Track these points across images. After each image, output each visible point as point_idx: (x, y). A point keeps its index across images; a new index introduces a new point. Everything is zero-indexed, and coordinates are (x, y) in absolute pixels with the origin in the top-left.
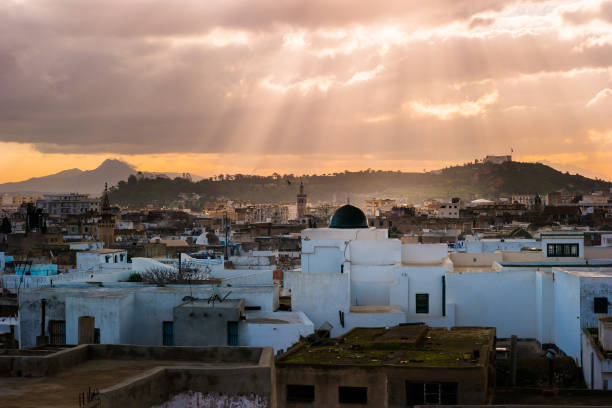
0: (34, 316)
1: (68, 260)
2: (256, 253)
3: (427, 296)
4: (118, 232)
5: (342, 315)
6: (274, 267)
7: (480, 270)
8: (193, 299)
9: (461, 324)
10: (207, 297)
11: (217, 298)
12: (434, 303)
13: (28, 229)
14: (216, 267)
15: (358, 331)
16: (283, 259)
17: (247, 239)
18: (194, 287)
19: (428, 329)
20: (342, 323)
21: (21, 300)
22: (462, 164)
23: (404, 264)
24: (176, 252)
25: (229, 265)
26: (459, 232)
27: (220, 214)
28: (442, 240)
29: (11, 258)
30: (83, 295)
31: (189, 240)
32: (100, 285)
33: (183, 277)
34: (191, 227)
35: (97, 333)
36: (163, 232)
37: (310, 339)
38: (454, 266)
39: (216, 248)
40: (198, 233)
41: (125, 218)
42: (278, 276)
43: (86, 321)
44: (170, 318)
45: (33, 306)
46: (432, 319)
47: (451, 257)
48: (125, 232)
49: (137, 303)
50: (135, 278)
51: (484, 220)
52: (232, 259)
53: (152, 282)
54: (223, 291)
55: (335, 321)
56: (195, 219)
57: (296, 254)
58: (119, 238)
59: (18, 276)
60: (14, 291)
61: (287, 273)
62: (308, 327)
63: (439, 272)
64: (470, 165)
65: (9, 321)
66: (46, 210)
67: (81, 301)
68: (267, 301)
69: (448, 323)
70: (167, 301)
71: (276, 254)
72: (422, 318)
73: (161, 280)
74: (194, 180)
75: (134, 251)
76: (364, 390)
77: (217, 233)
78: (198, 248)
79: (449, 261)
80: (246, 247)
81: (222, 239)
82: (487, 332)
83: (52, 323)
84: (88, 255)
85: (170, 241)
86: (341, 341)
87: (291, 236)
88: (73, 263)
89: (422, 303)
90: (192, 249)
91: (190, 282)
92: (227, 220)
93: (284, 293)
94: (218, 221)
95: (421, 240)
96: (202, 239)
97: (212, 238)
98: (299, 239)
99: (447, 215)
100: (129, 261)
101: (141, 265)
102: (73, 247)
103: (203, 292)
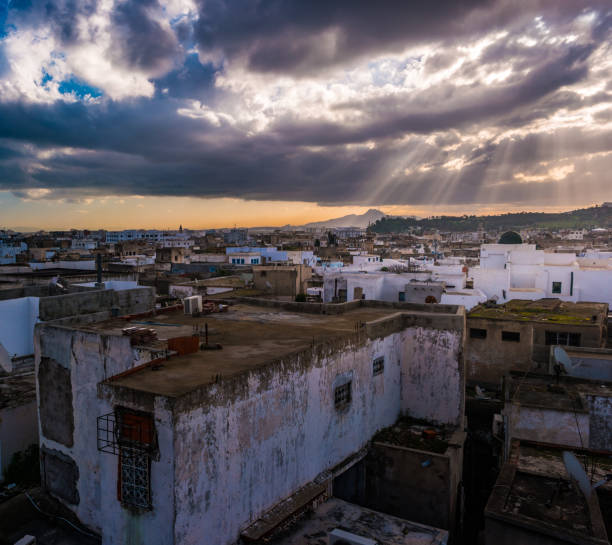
0: (331, 287)
1: (348, 259)
2: (452, 258)
3: (560, 283)
4: (375, 246)
5: (504, 292)
6: (463, 266)
7: (598, 269)
8: (416, 281)
9: (583, 300)
10: (424, 279)
11: (430, 280)
12: (565, 288)
13: (329, 244)
14: (430, 265)
15: (514, 301)
16: (468, 262)
17: (447, 250)
18: (417, 275)
19: (561, 302)
20: (504, 296)
21: (324, 278)
22: (586, 208)
23: (546, 264)
24: (407, 257)
25: (437, 264)
26: (582, 248)
27: (432, 237)
28: (571, 252)
29: (320, 259)
30: (357, 277)
31: (414, 251)
32: (366, 272)
33: (411, 269)
34: (415, 244)
35: (363, 297)
36: (399, 246)
37: (485, 304)
38: (581, 266)
39: (429, 255)
40: (419, 247)
41: (379, 239)
42: (465, 270)
43: (358, 290)
44: (403, 290)
45: (331, 282)
46: (564, 296)
47: (578, 261)
48: (379, 246)
49: (385, 282)
50: (384, 270)
51: (600, 241)
52: (439, 261)
53: (394, 271)
54: (433, 277)
55: (501, 295)
56: (417, 240)
57: (476, 259)
58: (376, 249)
59: (323, 267)
60: (321, 275)
61: (470, 269)
62: (484, 298)
63: (570, 270)
64: (592, 209)
65: (318, 289)
66: (338, 235)
67: (356, 281)
68: (459, 283)
69: (575, 299)
70: (401, 281)
71: (464, 258)
72: (556, 295)
73: (398, 271)
74: (418, 219)
75: (384, 255)
76: (518, 334)
77: (430, 247)
78: (419, 255)
79: (576, 264)
80: (446, 255)
81: (433, 250)
82: (602, 306)
83: (340, 290)
84: (359, 258)
85: (403, 251)
86: (504, 306)
87: (474, 249)
88: (351, 261)
89: (557, 288)
90: (416, 255)
91: (415, 272)
92: (436, 240)
93: (469, 279)
94: (431, 241)
95: (556, 252)
96: (421, 251)
97: (427, 250)
98: (479, 251)
99: (574, 238)
100: (381, 260)
101: (388, 263)
102: (352, 253)
103: (422, 277)
